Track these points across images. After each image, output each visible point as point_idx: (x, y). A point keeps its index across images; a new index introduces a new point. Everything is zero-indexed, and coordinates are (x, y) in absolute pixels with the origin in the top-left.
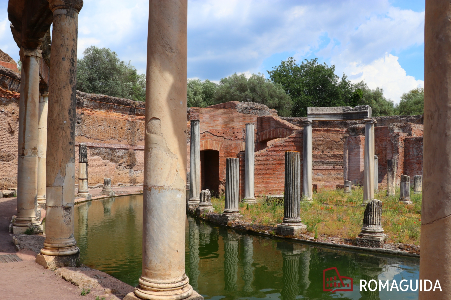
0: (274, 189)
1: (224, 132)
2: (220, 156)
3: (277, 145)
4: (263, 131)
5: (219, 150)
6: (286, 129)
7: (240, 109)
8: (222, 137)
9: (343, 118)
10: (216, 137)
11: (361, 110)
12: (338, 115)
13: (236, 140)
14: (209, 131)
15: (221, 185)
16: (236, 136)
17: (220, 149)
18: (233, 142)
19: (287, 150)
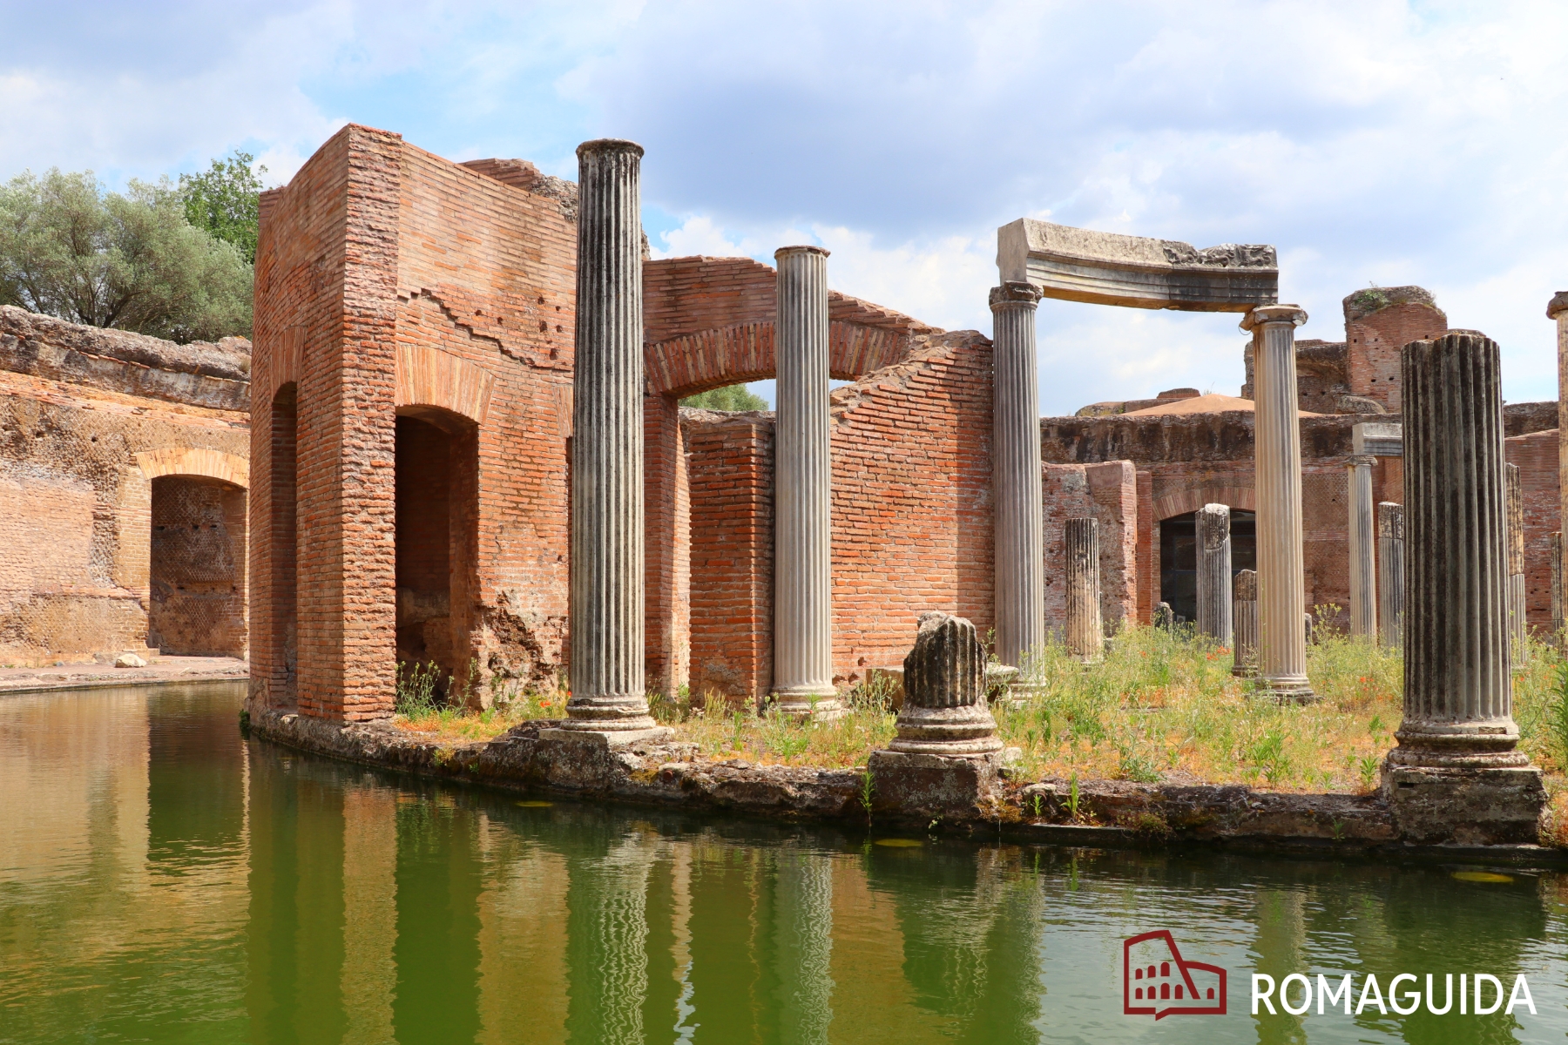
0: (877, 635)
1: (503, 316)
2: (480, 452)
3: (885, 394)
4: (688, 335)
5: (476, 417)
6: (861, 325)
7: (568, 202)
8: (493, 339)
9: (1166, 290)
10: (466, 334)
11: (1246, 265)
12: (1147, 277)
13: (554, 370)
14: (435, 292)
15: (485, 627)
16: (553, 346)
17: (484, 415)
18: (537, 377)
19: (922, 426)
